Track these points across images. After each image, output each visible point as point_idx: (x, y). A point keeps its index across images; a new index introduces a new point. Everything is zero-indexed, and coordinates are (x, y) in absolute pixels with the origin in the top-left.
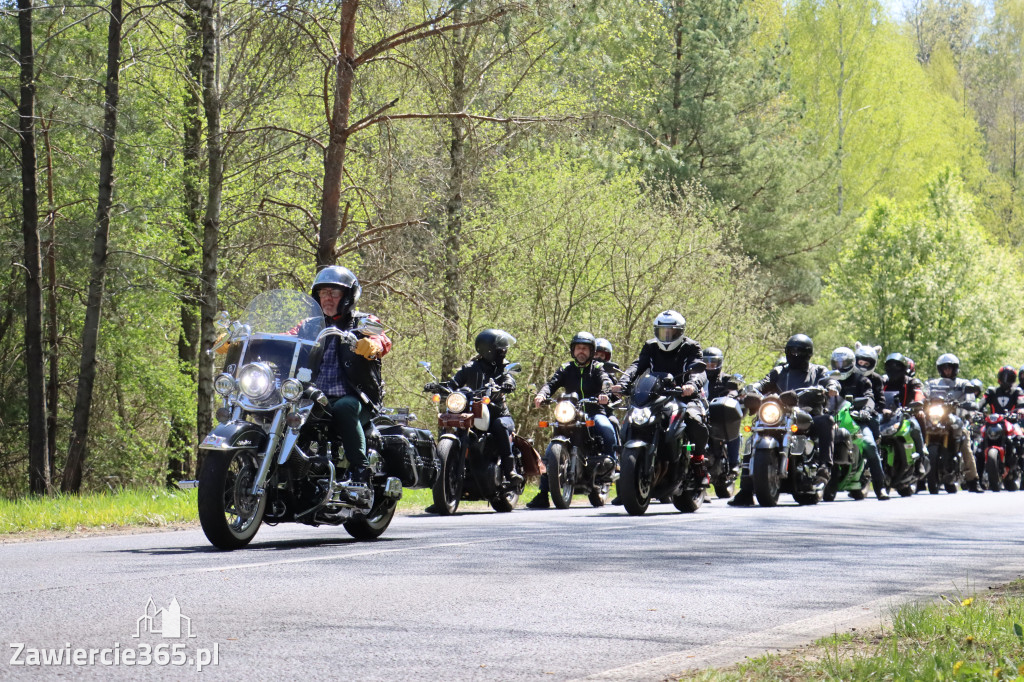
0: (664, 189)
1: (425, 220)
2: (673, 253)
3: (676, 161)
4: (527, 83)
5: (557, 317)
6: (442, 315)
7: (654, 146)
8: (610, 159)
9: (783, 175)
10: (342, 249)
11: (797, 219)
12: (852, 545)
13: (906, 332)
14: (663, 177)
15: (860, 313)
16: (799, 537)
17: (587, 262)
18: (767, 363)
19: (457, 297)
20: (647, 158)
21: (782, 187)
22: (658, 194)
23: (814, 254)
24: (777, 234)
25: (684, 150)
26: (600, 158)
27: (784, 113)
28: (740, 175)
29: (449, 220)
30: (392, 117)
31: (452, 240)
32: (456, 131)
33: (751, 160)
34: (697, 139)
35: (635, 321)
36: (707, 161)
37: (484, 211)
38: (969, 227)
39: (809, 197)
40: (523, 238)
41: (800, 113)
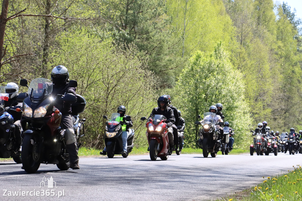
0: (122, 46)
1: (35, 53)
2: (124, 69)
3: (127, 36)
4: (74, 5)
5: (82, 89)
7: (119, 31)
8: (103, 34)
9: (164, 43)
10: (4, 62)
11: (167, 58)
13: (204, 99)
14: (122, 41)
15: (189, 91)
17: (94, 70)
20: (116, 34)
21: (164, 47)
22: (120, 47)
23: (174, 71)
24: (161, 63)
25: (130, 32)
26: (100, 34)
27: (165, 21)
28: (149, 42)
29: (44, 53)
30: (24, 15)
31: (44, 60)
32: (47, 21)
33: (153, 36)
34: (134, 28)
35: (110, 92)
36: (137, 36)
37: (57, 51)
38: (227, 63)
39: (172, 50)
40: (71, 61)
41: (170, 21)
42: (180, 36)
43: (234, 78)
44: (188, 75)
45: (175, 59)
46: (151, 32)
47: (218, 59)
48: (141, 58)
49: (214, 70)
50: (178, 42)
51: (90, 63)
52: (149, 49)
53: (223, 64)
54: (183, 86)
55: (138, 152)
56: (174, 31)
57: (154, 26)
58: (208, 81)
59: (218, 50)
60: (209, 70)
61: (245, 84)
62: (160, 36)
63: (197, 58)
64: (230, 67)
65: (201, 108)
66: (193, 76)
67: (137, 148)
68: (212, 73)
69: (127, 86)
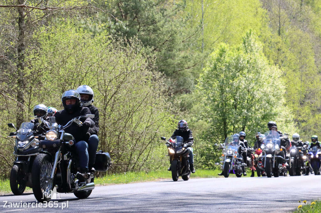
0: (121, 41)
1: (6, 56)
2: (126, 71)
3: (125, 28)
6: (16, 100)
7: (115, 22)
8: (95, 27)
9: (177, 35)
11: (182, 54)
12: (204, 204)
13: (233, 105)
14: (121, 35)
15: (213, 96)
16: (180, 201)
18: (169, 120)
19: (23, 91)
20: (112, 27)
21: (176, 41)
22: (118, 43)
23: (191, 70)
24: (174, 61)
26: (90, 27)
27: (176, 6)
28: (157, 34)
29: (19, 55)
31: (20, 65)
32: (21, 13)
33: (162, 28)
34: (137, 18)
35: (108, 102)
36: (142, 27)
37: (36, 51)
38: (260, 57)
39: (188, 44)
40: (55, 63)
41: (183, 7)
42: (197, 25)
43: (271, 77)
44: (210, 75)
45: (192, 55)
46: (158, 22)
47: (249, 53)
48: (146, 56)
49: (244, 67)
50: (195, 32)
51: (80, 65)
52: (158, 44)
53: (255, 59)
54: (205, 91)
55: (147, 177)
56: (190, 19)
57: (163, 14)
58: (236, 82)
59: (248, 41)
60: (236, 68)
61: (286, 84)
62: (171, 26)
63: (221, 53)
64: (264, 62)
65: (229, 117)
66: (217, 76)
67: (148, 173)
68: (241, 72)
69: (130, 94)
